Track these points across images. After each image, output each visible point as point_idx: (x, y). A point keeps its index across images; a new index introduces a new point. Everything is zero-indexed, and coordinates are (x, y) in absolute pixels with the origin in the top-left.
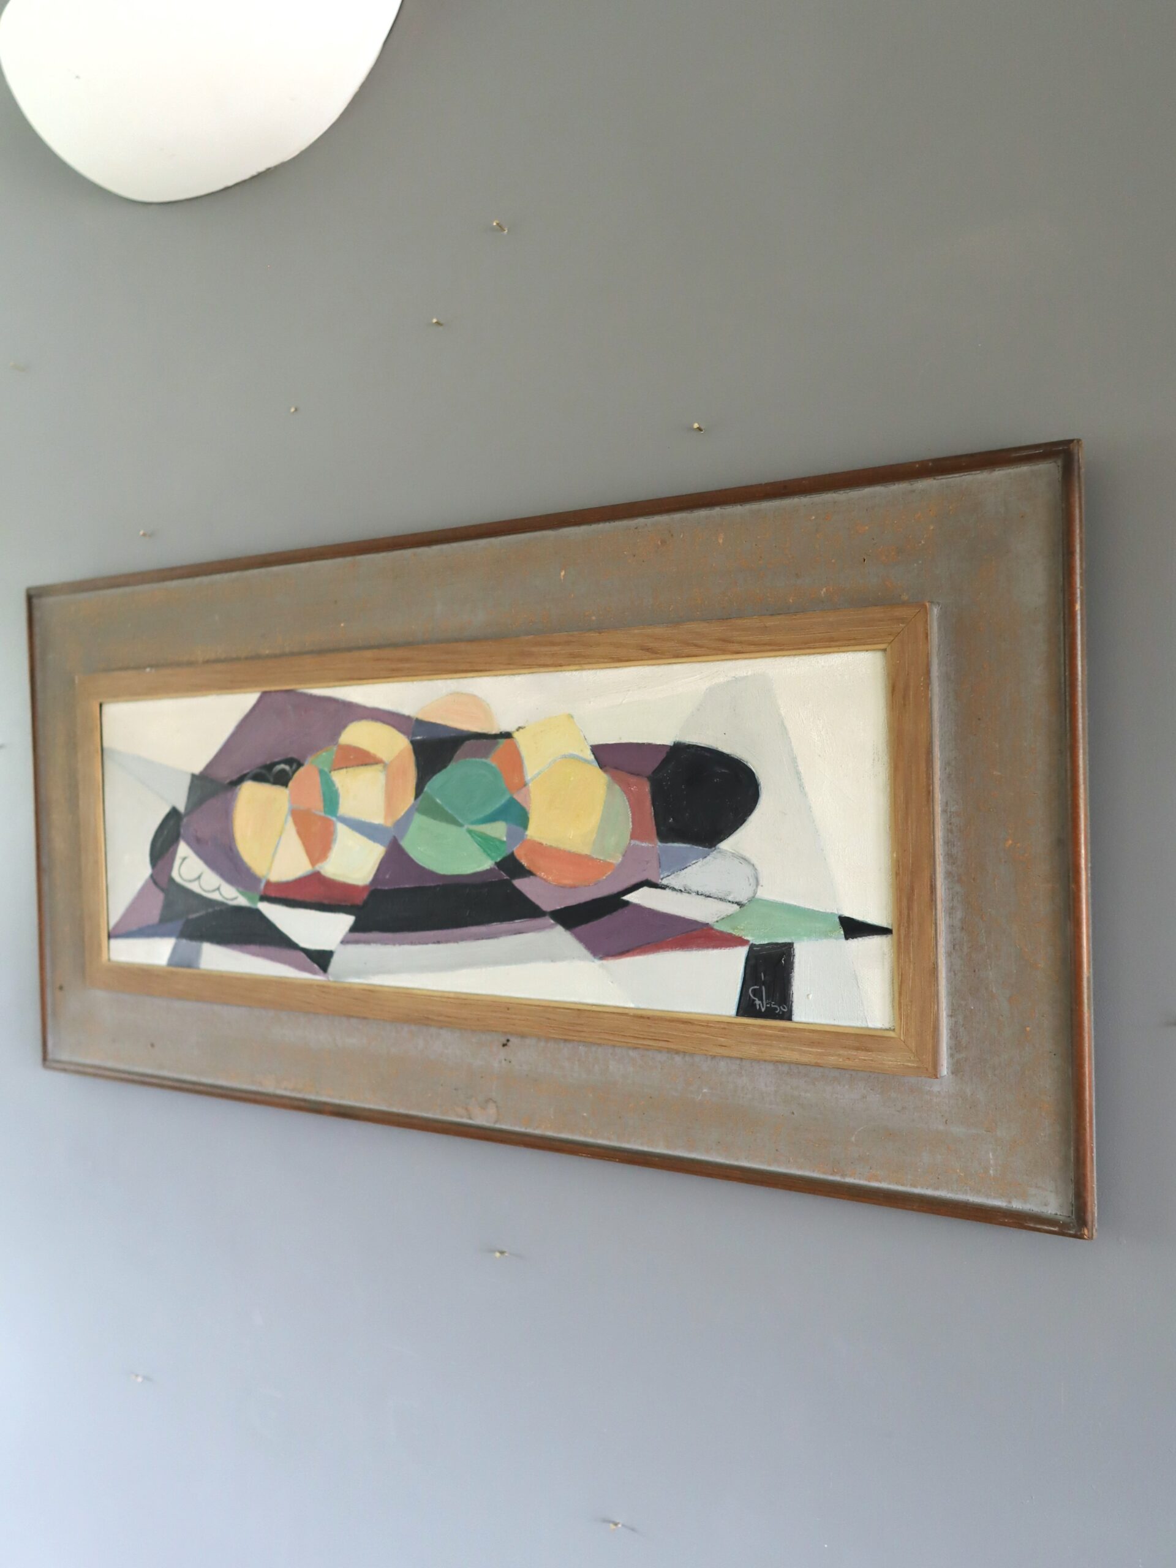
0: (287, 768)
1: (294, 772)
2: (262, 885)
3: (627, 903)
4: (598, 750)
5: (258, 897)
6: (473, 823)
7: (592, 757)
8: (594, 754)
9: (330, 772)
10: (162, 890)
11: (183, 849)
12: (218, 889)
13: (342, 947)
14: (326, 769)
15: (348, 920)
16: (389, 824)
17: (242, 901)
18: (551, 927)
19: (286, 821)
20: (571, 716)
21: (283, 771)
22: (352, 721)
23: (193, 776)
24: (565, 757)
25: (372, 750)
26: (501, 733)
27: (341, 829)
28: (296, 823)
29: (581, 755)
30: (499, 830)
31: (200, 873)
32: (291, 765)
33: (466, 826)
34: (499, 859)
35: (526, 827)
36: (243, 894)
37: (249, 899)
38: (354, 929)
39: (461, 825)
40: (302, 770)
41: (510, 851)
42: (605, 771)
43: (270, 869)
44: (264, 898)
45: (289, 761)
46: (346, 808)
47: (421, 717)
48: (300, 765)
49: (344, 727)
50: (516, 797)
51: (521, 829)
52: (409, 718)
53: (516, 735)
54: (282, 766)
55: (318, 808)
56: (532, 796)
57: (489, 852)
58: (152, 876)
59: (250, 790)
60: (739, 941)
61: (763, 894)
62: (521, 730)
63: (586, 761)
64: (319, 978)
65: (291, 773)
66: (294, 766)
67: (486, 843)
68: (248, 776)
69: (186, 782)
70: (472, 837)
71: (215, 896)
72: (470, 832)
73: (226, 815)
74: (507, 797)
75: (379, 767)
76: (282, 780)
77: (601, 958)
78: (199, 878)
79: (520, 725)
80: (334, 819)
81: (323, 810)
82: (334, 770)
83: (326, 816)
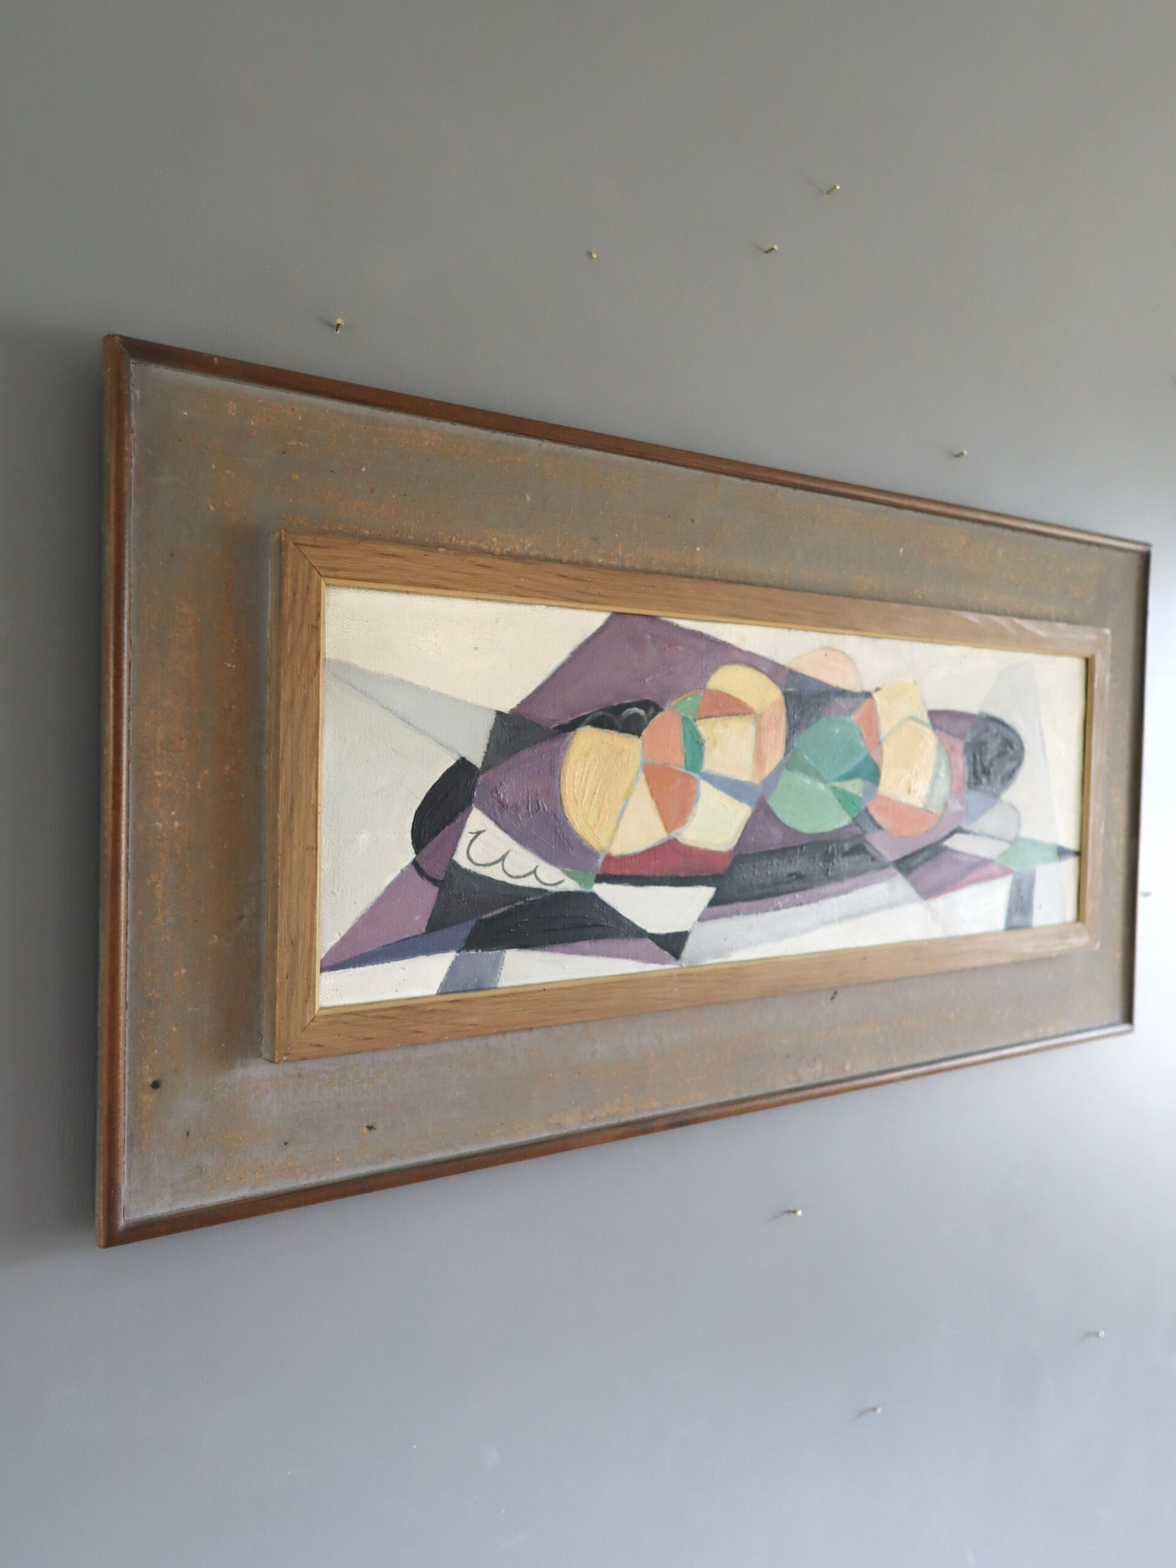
0: (642, 712)
1: (650, 718)
2: (600, 861)
3: (946, 848)
4: (934, 715)
5: (594, 877)
6: (835, 780)
7: (929, 720)
8: (929, 717)
9: (695, 720)
10: (434, 882)
11: (476, 819)
12: (534, 872)
13: (700, 925)
14: (690, 717)
15: (706, 893)
16: (757, 781)
17: (570, 885)
18: (892, 875)
19: (636, 779)
20: (916, 683)
21: (636, 715)
22: (723, 664)
23: (499, 714)
24: (908, 718)
25: (743, 698)
26: (864, 692)
27: (705, 787)
28: (648, 780)
29: (920, 718)
30: (855, 787)
31: (504, 852)
32: (647, 710)
33: (829, 783)
34: (854, 815)
35: (878, 784)
36: (569, 875)
37: (580, 882)
38: (713, 903)
39: (825, 781)
40: (659, 715)
41: (866, 806)
42: (937, 734)
43: (611, 841)
44: (601, 879)
45: (645, 705)
46: (712, 762)
47: (794, 668)
48: (658, 709)
49: (714, 669)
50: (871, 754)
51: (875, 786)
52: (782, 667)
53: (876, 696)
54: (636, 710)
55: (677, 761)
56: (884, 754)
57: (847, 808)
58: (415, 863)
59: (586, 738)
60: (1006, 872)
61: (1024, 833)
62: (878, 691)
63: (924, 724)
64: (671, 966)
65: (645, 719)
66: (652, 711)
67: (845, 799)
68: (588, 719)
69: (488, 723)
70: (835, 794)
71: (531, 882)
72: (832, 789)
73: (554, 770)
74: (865, 753)
75: (751, 718)
76: (634, 727)
77: (925, 899)
78: (503, 859)
79: (878, 686)
80: (696, 776)
81: (683, 764)
82: (700, 719)
83: (688, 772)
